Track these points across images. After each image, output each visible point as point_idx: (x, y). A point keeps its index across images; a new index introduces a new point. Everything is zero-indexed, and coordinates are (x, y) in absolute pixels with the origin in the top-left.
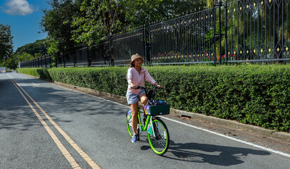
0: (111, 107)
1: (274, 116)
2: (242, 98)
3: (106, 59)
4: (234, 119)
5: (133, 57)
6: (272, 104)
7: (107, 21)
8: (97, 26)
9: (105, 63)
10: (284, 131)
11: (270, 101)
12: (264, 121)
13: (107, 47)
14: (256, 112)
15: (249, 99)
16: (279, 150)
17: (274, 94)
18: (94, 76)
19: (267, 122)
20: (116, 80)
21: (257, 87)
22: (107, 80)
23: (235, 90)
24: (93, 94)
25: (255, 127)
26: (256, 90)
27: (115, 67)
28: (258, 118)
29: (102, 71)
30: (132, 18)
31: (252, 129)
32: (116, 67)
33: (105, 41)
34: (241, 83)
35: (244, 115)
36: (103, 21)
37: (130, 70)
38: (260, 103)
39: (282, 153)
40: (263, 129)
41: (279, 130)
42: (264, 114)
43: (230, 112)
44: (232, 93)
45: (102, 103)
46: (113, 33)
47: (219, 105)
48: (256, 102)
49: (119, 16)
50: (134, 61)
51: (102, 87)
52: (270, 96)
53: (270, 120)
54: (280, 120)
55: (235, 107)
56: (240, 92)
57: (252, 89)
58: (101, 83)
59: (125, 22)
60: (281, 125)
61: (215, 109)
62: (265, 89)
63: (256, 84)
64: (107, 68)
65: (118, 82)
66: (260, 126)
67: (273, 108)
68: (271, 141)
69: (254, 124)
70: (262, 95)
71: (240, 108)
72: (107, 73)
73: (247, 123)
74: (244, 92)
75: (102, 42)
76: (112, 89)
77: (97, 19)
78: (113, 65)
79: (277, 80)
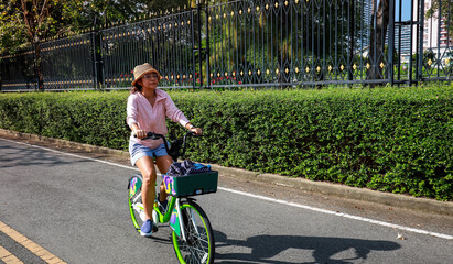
0: (39, 156)
1: (258, 154)
2: (222, 134)
3: (30, 79)
4: (215, 162)
5: (138, 72)
6: (255, 139)
7: (30, 17)
8: (12, 24)
9: (28, 87)
10: (269, 172)
11: (254, 136)
12: (248, 162)
13: (31, 60)
14: (239, 151)
15: (231, 134)
16: (260, 194)
17: (257, 127)
18: (9, 107)
19: (251, 163)
20: (48, 114)
21: (238, 119)
22: (32, 114)
23: (214, 124)
24: (7, 137)
25: (238, 170)
26: (238, 123)
27: (45, 93)
28: (240, 158)
29: (22, 99)
30: (74, 14)
31: (235, 173)
32: (47, 93)
33: (26, 50)
34: (220, 114)
35: (226, 156)
36: (22, 16)
37: (132, 98)
38: (242, 139)
39: (262, 197)
40: (247, 171)
41: (264, 171)
42: (247, 153)
43: (210, 153)
44: (211, 128)
45: (24, 150)
46: (41, 37)
47: (196, 144)
48: (237, 139)
49: (51, 9)
50: (140, 79)
51: (22, 126)
52: (252, 130)
53: (254, 160)
54: (265, 159)
55: (215, 146)
56: (219, 125)
57: (233, 122)
58: (21, 118)
59: (61, 21)
60: (266, 166)
61: (192, 150)
62: (247, 120)
63: (238, 115)
64: (31, 93)
65: (51, 116)
66: (244, 168)
67: (257, 144)
68: (254, 184)
69: (237, 167)
70: (245, 129)
71: (222, 147)
72: (31, 102)
73: (230, 165)
74: (224, 127)
75: (21, 51)
76: (40, 128)
77: (11, 13)
78: (42, 90)
79: (259, 109)
